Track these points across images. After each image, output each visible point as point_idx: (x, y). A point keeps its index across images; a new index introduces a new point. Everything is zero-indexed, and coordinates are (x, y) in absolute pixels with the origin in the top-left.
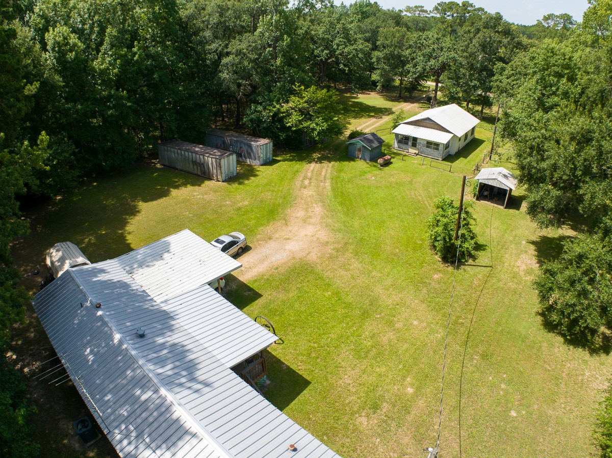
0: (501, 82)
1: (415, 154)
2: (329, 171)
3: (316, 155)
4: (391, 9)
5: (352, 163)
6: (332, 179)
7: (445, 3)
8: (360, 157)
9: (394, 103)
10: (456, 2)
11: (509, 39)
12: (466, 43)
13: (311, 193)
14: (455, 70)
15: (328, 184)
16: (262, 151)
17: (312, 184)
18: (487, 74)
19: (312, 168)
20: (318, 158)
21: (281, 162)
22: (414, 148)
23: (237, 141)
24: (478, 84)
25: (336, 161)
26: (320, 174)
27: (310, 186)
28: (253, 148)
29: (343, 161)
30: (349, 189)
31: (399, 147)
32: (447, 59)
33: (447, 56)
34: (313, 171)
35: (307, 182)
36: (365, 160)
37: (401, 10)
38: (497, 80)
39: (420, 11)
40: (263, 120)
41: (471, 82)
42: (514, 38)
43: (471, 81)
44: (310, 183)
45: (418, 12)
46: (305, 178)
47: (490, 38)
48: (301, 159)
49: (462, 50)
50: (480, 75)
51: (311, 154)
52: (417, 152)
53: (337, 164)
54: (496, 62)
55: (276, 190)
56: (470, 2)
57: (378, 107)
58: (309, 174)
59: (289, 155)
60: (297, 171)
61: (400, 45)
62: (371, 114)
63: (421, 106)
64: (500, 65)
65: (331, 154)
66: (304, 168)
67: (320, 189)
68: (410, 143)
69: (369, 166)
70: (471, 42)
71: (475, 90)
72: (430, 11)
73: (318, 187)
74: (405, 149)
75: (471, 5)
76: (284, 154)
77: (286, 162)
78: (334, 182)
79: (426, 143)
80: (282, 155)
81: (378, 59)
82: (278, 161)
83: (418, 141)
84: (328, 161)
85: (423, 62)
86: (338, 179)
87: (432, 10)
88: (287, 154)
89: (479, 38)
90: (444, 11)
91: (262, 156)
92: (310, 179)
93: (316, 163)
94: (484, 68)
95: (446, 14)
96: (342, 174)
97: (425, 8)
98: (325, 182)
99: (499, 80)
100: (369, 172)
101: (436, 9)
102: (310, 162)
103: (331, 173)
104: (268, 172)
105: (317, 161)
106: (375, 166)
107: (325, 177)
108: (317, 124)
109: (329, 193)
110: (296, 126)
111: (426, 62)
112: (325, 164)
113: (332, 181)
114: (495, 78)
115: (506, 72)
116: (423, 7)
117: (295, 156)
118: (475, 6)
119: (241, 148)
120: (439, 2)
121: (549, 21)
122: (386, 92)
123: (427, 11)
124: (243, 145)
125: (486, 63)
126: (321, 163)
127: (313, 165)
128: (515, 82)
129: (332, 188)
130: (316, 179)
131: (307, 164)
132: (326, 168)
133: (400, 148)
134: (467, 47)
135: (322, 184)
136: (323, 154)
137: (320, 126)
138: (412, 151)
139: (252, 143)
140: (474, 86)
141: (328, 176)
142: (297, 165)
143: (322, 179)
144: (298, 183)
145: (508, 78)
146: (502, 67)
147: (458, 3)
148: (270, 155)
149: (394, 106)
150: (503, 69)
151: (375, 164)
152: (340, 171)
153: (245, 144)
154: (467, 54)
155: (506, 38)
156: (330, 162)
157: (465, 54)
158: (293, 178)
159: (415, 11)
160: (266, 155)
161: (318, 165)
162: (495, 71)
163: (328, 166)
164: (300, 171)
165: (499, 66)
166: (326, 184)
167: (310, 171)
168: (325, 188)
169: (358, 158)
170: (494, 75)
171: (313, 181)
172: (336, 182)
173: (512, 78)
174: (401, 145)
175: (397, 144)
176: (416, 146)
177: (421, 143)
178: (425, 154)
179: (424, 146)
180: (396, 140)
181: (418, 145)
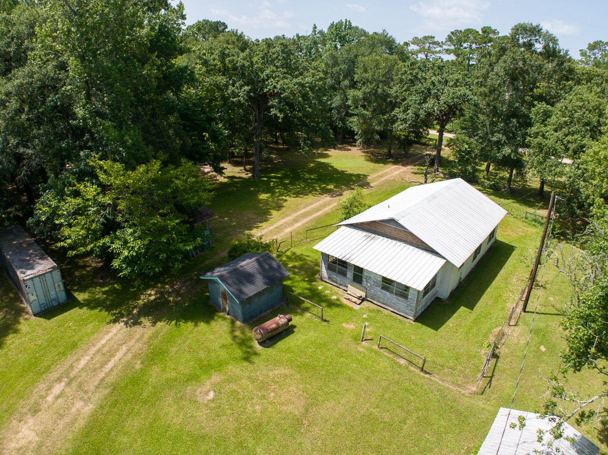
0: (543, 136)
1: (359, 298)
4: (380, 31)
7: (461, 31)
9: (376, 165)
10: (474, 29)
11: (554, 64)
12: (484, 71)
14: (471, 117)
16: (31, 290)
18: (518, 122)
22: (358, 285)
24: (504, 138)
31: (329, 278)
32: (453, 98)
33: (453, 93)
37: (408, 42)
38: (537, 133)
39: (430, 43)
41: (493, 136)
42: (562, 63)
43: (493, 133)
45: (428, 45)
47: (524, 61)
49: (477, 83)
50: (507, 124)
52: (363, 294)
54: (536, 103)
56: (493, 28)
57: (349, 172)
61: (387, 80)
62: (329, 187)
63: (416, 171)
64: (542, 106)
68: (350, 276)
70: (492, 70)
71: (499, 149)
72: (442, 42)
74: (341, 285)
75: (494, 32)
79: (380, 279)
81: (355, 101)
83: (365, 275)
85: (415, 103)
87: (444, 41)
89: (505, 62)
90: (460, 42)
91: (33, 298)
94: (514, 113)
95: (462, 46)
97: (436, 40)
99: (541, 134)
101: (450, 39)
111: (420, 104)
114: (534, 129)
115: (553, 119)
116: (434, 37)
118: (498, 32)
120: (452, 31)
121: (596, 51)
122: (374, 148)
123: (439, 43)
125: (517, 105)
128: (569, 138)
133: (332, 280)
134: (486, 77)
138: (355, 290)
139: (18, 273)
140: (498, 143)
145: (556, 131)
146: (545, 111)
147: (477, 30)
149: (374, 171)
150: (547, 115)
154: (484, 89)
155: (548, 62)
157: (483, 89)
159: (424, 43)
160: (46, 295)
162: (534, 117)
165: (540, 108)
169: (224, 310)
170: (530, 125)
173: (565, 130)
174: (334, 276)
175: (325, 271)
176: (361, 284)
177: (370, 278)
178: (379, 302)
179: (376, 286)
180: (324, 264)
181: (364, 280)
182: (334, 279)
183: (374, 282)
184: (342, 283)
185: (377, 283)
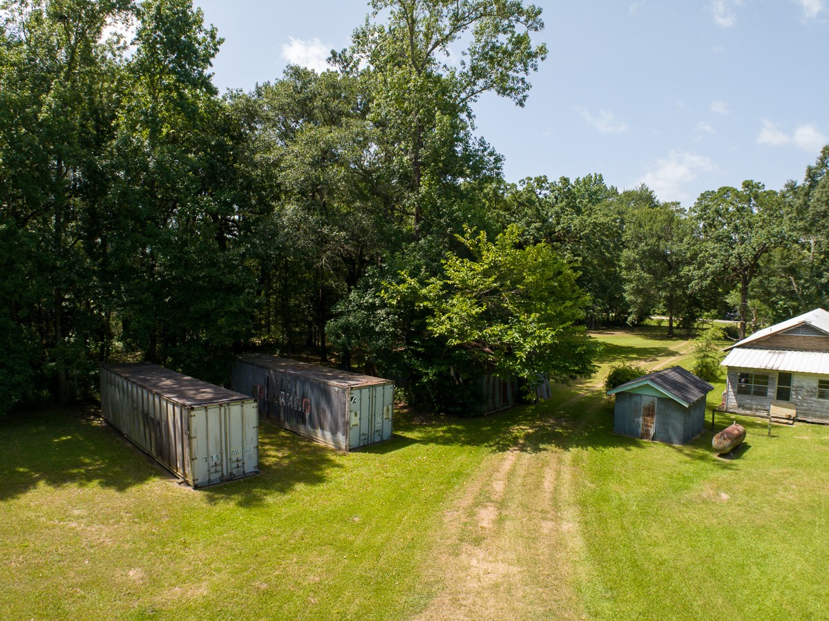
1: (789, 418)
2: (567, 476)
3: (521, 430)
5: (634, 449)
6: (582, 504)
8: (652, 432)
13: (502, 568)
15: (570, 525)
16: (356, 407)
17: (508, 524)
19: (507, 466)
20: (528, 437)
21: (415, 446)
22: (785, 403)
23: (296, 378)
25: (583, 443)
26: (538, 486)
27: (497, 533)
28: (334, 396)
29: (605, 446)
30: (656, 544)
31: (739, 406)
34: (511, 474)
35: (487, 516)
36: (668, 442)
40: (377, 329)
44: (500, 521)
46: (483, 499)
48: (476, 439)
51: (508, 426)
52: (793, 413)
53: (587, 454)
55: (359, 542)
58: (499, 486)
59: (444, 428)
60: (459, 474)
65: (563, 427)
66: (484, 464)
67: (542, 548)
68: (772, 392)
69: (688, 459)
73: (532, 539)
74: (757, 410)
76: (430, 426)
77: (432, 446)
78: (591, 517)
79: (815, 384)
80: (424, 427)
82: (408, 442)
83: (795, 382)
84: (558, 445)
86: (605, 508)
88: (440, 426)
91: (354, 420)
92: (502, 505)
93: (522, 449)
96: (612, 486)
98: (557, 519)
100: (698, 474)
102: (503, 448)
103: (576, 485)
104: (363, 471)
105: (524, 445)
106: (702, 458)
107: (554, 499)
108: (525, 334)
109: (580, 569)
110: (462, 334)
112: (551, 453)
113: (583, 514)
117: (459, 431)
119: (304, 396)
124: (308, 388)
126: (537, 450)
127: (511, 457)
129: (589, 545)
130: (524, 507)
131: (494, 452)
132: (554, 465)
133: (744, 408)
135: (547, 526)
136: (542, 428)
137: (534, 338)
138: (780, 411)
139: (334, 382)
141: (566, 493)
142: (460, 456)
143: (546, 505)
144: (452, 519)
148: (383, 422)
151: (701, 452)
152: (602, 475)
153: (313, 385)
156: (566, 448)
158: (440, 498)
160: (371, 420)
161: (527, 457)
163: (560, 461)
164: (468, 475)
166: (565, 527)
167: (501, 475)
168: (558, 544)
169: (646, 435)
171: (513, 510)
172: (602, 520)
174: (747, 400)
175: (734, 397)
176: (788, 400)
177: (802, 387)
178: (815, 417)
179: (810, 396)
180: (733, 387)
181: (793, 393)
182: (748, 406)
183: (808, 391)
184: (759, 407)
185: (812, 391)
